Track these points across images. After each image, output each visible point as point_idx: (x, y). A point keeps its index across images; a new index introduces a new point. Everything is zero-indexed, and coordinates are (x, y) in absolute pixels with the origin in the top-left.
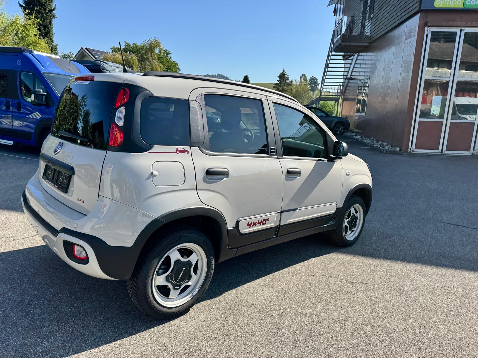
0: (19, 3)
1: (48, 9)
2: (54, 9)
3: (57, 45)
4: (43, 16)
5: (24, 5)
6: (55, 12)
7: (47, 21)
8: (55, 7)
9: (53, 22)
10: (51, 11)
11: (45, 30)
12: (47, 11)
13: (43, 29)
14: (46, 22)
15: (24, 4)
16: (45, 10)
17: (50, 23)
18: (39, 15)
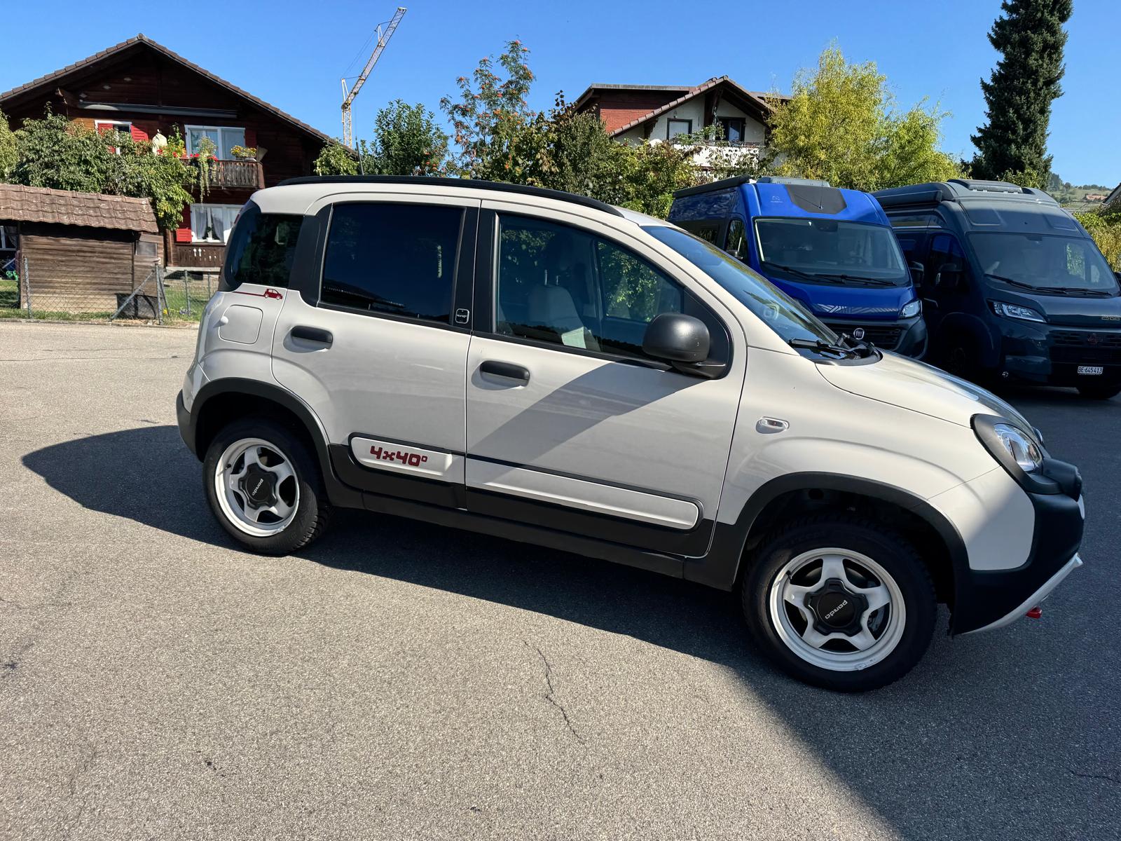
0: (982, 82)
1: (1042, 80)
2: (1058, 78)
3: (1049, 160)
4: (1029, 97)
5: (992, 84)
6: (1061, 82)
7: (1036, 108)
8: (1063, 70)
9: (1051, 108)
10: (1050, 82)
11: (1025, 129)
12: (1040, 84)
13: (1021, 127)
14: (1031, 110)
15: (993, 81)
16: (1035, 83)
17: (1043, 111)
18: (1017, 98)
